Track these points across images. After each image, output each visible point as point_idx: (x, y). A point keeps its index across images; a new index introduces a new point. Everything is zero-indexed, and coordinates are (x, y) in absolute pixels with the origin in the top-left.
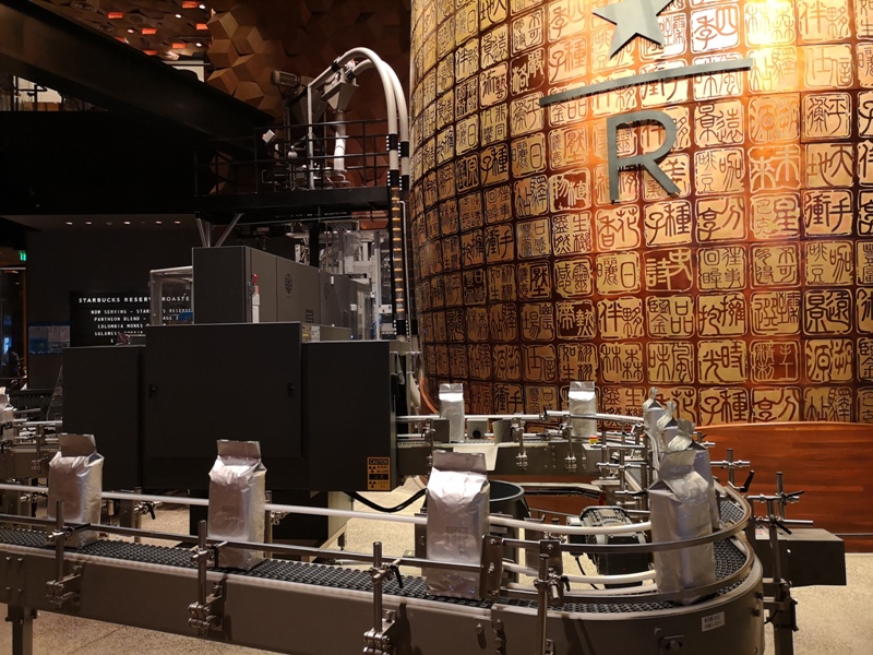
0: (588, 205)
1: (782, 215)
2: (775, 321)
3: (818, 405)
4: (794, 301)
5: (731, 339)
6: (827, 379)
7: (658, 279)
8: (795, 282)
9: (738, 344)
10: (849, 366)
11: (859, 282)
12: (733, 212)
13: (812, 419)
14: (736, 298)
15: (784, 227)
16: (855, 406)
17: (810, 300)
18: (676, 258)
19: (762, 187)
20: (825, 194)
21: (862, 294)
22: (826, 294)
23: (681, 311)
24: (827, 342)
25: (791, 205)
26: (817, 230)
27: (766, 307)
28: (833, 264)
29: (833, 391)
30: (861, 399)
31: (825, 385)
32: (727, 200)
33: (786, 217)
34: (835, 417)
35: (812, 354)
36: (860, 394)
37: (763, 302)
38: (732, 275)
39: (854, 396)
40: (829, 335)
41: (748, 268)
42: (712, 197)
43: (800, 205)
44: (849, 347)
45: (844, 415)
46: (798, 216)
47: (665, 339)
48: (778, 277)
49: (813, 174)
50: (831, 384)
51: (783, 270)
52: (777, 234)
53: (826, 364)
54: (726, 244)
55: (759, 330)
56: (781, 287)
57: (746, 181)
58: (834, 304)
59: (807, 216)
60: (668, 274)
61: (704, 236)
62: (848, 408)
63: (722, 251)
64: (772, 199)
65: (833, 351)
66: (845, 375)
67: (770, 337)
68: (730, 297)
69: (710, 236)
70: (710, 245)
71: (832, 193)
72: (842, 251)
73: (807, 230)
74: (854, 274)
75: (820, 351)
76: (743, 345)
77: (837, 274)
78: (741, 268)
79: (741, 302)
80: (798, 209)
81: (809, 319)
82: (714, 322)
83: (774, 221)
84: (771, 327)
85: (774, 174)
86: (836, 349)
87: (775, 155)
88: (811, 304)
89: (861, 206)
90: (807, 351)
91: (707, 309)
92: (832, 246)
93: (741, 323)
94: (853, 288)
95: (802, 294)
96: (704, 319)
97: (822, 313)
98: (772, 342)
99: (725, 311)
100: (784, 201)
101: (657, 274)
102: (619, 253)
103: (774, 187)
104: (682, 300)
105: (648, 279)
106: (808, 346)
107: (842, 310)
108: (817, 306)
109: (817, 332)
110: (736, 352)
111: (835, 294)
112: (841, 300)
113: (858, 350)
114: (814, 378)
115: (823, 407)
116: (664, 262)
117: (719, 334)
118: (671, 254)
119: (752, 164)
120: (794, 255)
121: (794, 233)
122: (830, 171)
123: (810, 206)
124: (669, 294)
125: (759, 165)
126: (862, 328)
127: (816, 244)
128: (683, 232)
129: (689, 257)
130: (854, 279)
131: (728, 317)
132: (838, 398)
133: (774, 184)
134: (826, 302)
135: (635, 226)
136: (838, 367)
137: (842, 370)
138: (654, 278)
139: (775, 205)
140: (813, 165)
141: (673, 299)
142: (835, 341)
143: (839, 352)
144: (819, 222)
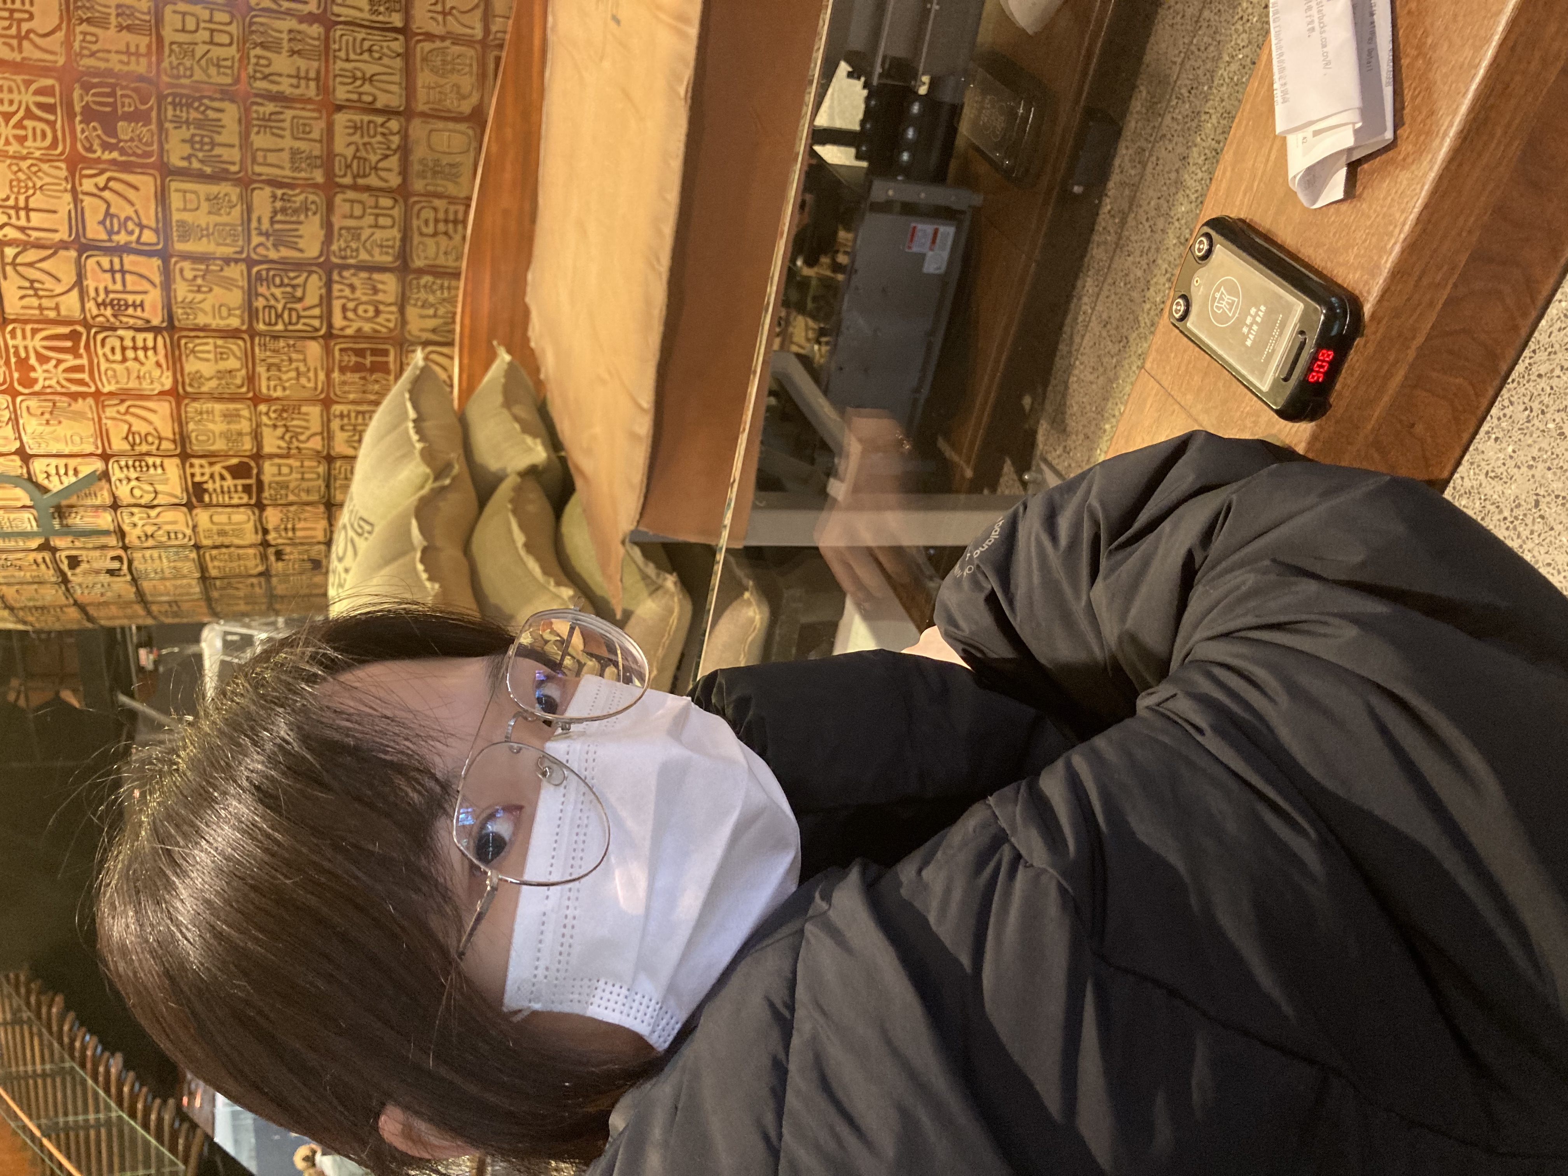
0: (121, 552)
1: (130, 354)
2: (303, 369)
3: (431, 323)
4: (272, 345)
5: (329, 421)
6: (394, 309)
7: (236, 491)
8: (241, 342)
9: (338, 413)
10: (376, 276)
11: (241, 252)
12: (127, 412)
13: (453, 331)
14: (267, 414)
15: (150, 353)
16: (435, 271)
17: (270, 324)
18: (203, 474)
19: (85, 376)
20: (92, 294)
21: (261, 250)
22: (260, 303)
23: (285, 470)
24: (337, 305)
25: (114, 342)
26: (154, 307)
27: (280, 379)
28: (211, 290)
29: (412, 302)
30: (427, 262)
31: (402, 311)
32: (107, 418)
33: (135, 348)
34: (453, 301)
35: (355, 326)
36: (418, 263)
37: (272, 383)
38: (229, 417)
39: (421, 272)
40: (327, 300)
41: (220, 399)
42: (103, 435)
43: (115, 329)
44: (346, 274)
45: (449, 288)
46: (131, 333)
47: (328, 486)
48: (233, 363)
49: (57, 308)
50: (402, 305)
51: (221, 356)
52: (163, 362)
53: (371, 309)
54: (179, 420)
55: (316, 389)
56: (249, 359)
57: (74, 396)
58: (278, 292)
59: (131, 321)
60: (229, 482)
61: (166, 445)
62: (439, 282)
63: (191, 426)
64: (104, 365)
65: (351, 296)
66: (389, 284)
67: (328, 376)
68: (265, 419)
69: (167, 439)
70: (182, 439)
71: (90, 284)
72: (189, 275)
73: (156, 322)
74: (227, 261)
75: (350, 315)
76: (337, 409)
77: (228, 284)
78: (218, 407)
79: (273, 408)
80: (120, 332)
81: (300, 327)
82: (302, 438)
83: (142, 364)
84: (311, 374)
85: (59, 362)
86: (347, 292)
87: (27, 357)
88: (276, 324)
89: (110, 240)
90: (349, 332)
91: (283, 444)
92: (181, 290)
93: (304, 409)
94: (250, 263)
95: (261, 334)
96: (298, 448)
97: (291, 310)
98: (336, 375)
99: (285, 426)
100: (107, 350)
101: (229, 492)
102: (195, 527)
103: (84, 361)
104: (269, 470)
105: (235, 501)
106: (342, 329)
107: (286, 281)
108: (279, 316)
109: (321, 317)
110: (349, 416)
111: (262, 290)
112: (270, 282)
113: (352, 261)
114: (391, 325)
115: (435, 316)
116: (210, 486)
117: (322, 433)
118: (198, 479)
119: (44, 387)
120: (198, 341)
121: (160, 340)
122: (49, 283)
123: (115, 316)
124: (260, 484)
125: (45, 379)
126: (316, 253)
127: (179, 312)
128: (162, 466)
129: (203, 461)
130: (237, 261)
131: (295, 423)
132: (423, 295)
133: (78, 362)
134: (272, 302)
135: (153, 513)
136: (376, 291)
137: (380, 286)
138: (236, 496)
139: (114, 362)
140: (40, 308)
141: (266, 478)
142: (336, 293)
143: (352, 287)
144: (142, 305)
